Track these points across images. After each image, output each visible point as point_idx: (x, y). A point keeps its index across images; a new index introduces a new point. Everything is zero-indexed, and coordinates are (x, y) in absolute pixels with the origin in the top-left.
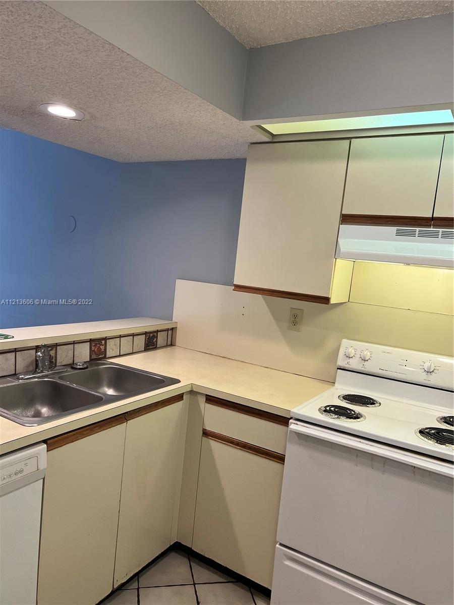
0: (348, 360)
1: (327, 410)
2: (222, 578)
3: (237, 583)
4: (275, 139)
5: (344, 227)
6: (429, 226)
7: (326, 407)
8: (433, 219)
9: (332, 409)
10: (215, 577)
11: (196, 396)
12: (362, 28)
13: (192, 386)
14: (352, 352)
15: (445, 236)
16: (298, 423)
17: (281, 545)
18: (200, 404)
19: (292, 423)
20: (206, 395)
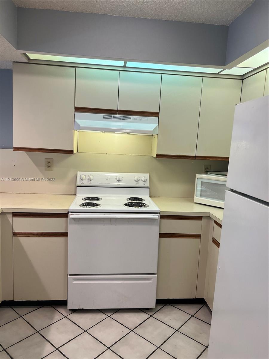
0: (82, 181)
1: (84, 205)
2: (35, 308)
3: (44, 307)
4: (31, 62)
5: (77, 114)
6: (116, 114)
7: (83, 204)
8: (118, 111)
9: (86, 204)
10: (31, 309)
11: (5, 215)
12: (84, 13)
13: (2, 209)
14: (84, 177)
15: (124, 118)
16: (74, 214)
17: (70, 275)
18: (9, 219)
19: (70, 215)
20: (13, 213)
